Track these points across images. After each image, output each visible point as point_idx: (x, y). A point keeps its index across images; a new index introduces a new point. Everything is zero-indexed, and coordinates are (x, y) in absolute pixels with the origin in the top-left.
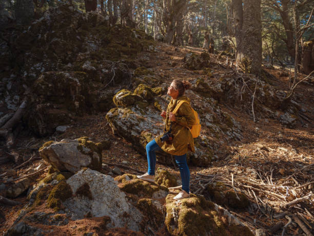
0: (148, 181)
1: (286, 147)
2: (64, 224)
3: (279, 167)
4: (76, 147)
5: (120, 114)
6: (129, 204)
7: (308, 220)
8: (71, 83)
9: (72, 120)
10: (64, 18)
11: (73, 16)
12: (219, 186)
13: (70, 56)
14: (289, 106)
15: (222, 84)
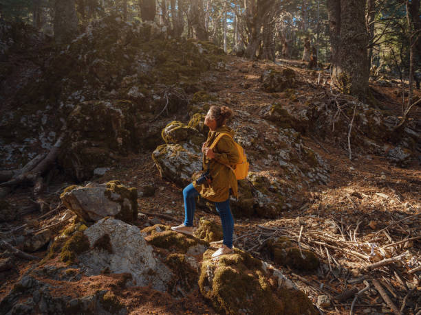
0: (184, 234)
1: (386, 193)
2: (76, 279)
3: (370, 218)
4: (102, 192)
5: (169, 152)
6: (157, 260)
7: (395, 287)
8: (112, 115)
9: (113, 161)
10: (109, 33)
11: (120, 29)
12: (282, 242)
13: (115, 80)
14: (402, 137)
15: (309, 110)
